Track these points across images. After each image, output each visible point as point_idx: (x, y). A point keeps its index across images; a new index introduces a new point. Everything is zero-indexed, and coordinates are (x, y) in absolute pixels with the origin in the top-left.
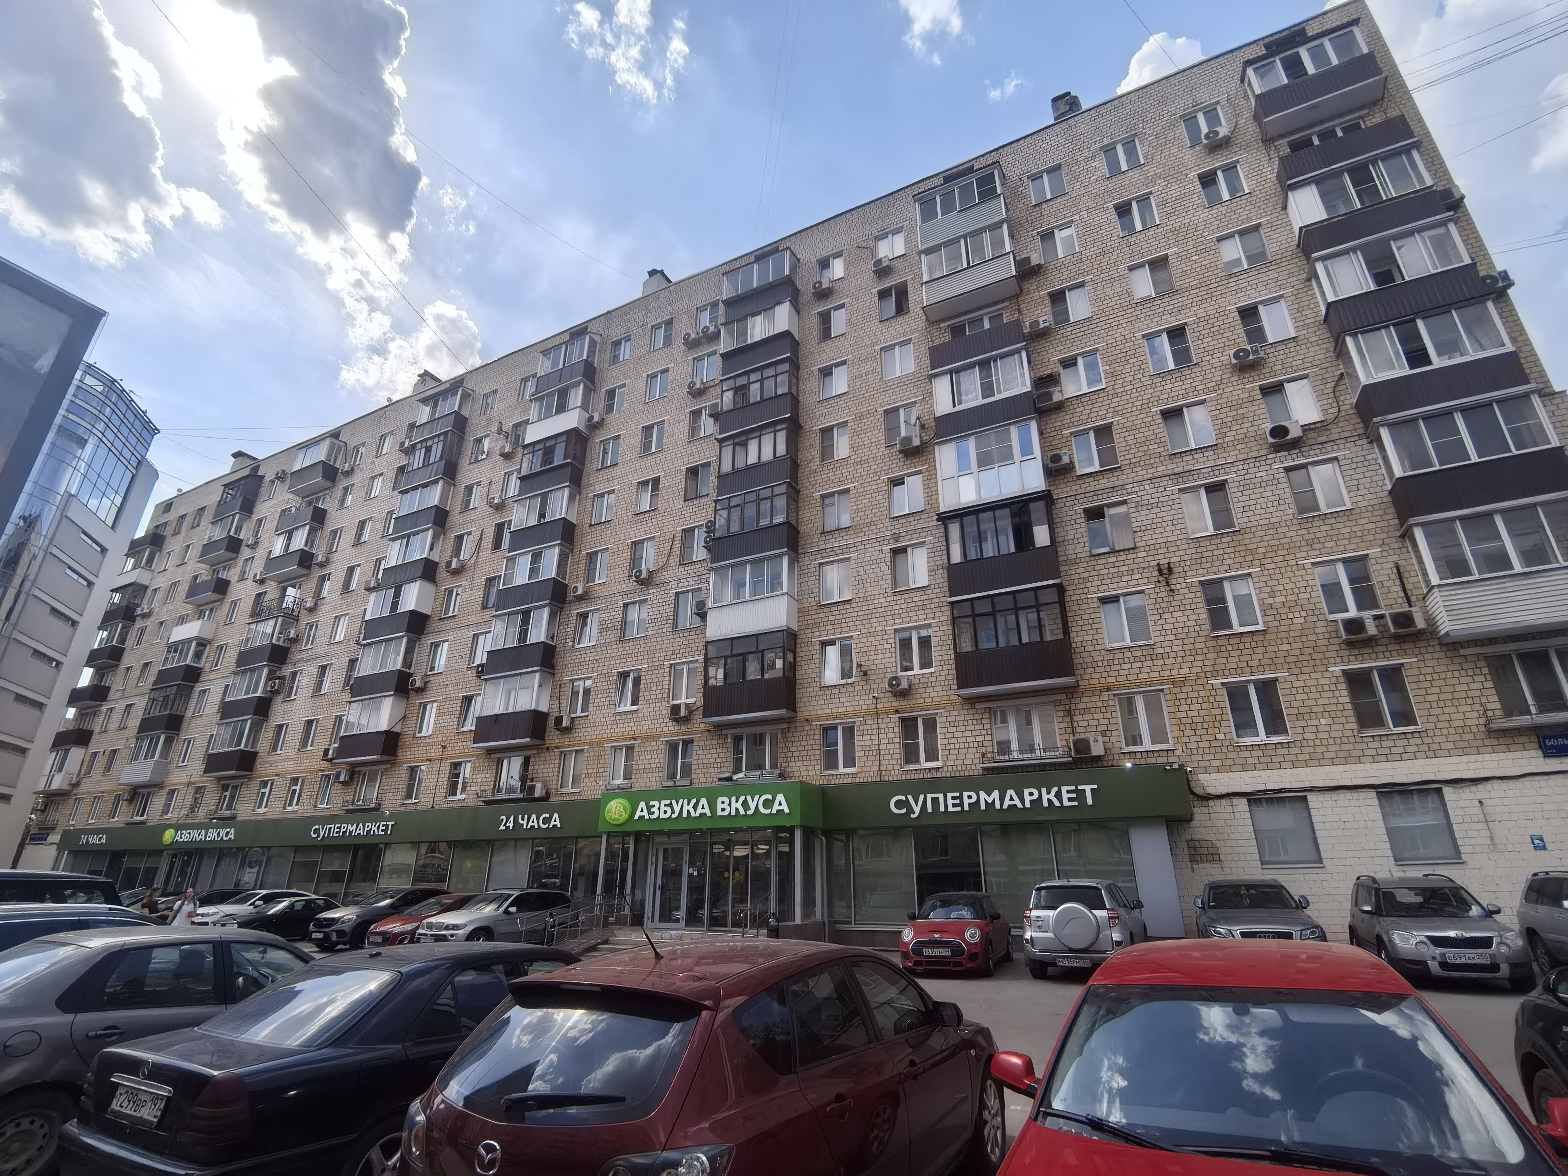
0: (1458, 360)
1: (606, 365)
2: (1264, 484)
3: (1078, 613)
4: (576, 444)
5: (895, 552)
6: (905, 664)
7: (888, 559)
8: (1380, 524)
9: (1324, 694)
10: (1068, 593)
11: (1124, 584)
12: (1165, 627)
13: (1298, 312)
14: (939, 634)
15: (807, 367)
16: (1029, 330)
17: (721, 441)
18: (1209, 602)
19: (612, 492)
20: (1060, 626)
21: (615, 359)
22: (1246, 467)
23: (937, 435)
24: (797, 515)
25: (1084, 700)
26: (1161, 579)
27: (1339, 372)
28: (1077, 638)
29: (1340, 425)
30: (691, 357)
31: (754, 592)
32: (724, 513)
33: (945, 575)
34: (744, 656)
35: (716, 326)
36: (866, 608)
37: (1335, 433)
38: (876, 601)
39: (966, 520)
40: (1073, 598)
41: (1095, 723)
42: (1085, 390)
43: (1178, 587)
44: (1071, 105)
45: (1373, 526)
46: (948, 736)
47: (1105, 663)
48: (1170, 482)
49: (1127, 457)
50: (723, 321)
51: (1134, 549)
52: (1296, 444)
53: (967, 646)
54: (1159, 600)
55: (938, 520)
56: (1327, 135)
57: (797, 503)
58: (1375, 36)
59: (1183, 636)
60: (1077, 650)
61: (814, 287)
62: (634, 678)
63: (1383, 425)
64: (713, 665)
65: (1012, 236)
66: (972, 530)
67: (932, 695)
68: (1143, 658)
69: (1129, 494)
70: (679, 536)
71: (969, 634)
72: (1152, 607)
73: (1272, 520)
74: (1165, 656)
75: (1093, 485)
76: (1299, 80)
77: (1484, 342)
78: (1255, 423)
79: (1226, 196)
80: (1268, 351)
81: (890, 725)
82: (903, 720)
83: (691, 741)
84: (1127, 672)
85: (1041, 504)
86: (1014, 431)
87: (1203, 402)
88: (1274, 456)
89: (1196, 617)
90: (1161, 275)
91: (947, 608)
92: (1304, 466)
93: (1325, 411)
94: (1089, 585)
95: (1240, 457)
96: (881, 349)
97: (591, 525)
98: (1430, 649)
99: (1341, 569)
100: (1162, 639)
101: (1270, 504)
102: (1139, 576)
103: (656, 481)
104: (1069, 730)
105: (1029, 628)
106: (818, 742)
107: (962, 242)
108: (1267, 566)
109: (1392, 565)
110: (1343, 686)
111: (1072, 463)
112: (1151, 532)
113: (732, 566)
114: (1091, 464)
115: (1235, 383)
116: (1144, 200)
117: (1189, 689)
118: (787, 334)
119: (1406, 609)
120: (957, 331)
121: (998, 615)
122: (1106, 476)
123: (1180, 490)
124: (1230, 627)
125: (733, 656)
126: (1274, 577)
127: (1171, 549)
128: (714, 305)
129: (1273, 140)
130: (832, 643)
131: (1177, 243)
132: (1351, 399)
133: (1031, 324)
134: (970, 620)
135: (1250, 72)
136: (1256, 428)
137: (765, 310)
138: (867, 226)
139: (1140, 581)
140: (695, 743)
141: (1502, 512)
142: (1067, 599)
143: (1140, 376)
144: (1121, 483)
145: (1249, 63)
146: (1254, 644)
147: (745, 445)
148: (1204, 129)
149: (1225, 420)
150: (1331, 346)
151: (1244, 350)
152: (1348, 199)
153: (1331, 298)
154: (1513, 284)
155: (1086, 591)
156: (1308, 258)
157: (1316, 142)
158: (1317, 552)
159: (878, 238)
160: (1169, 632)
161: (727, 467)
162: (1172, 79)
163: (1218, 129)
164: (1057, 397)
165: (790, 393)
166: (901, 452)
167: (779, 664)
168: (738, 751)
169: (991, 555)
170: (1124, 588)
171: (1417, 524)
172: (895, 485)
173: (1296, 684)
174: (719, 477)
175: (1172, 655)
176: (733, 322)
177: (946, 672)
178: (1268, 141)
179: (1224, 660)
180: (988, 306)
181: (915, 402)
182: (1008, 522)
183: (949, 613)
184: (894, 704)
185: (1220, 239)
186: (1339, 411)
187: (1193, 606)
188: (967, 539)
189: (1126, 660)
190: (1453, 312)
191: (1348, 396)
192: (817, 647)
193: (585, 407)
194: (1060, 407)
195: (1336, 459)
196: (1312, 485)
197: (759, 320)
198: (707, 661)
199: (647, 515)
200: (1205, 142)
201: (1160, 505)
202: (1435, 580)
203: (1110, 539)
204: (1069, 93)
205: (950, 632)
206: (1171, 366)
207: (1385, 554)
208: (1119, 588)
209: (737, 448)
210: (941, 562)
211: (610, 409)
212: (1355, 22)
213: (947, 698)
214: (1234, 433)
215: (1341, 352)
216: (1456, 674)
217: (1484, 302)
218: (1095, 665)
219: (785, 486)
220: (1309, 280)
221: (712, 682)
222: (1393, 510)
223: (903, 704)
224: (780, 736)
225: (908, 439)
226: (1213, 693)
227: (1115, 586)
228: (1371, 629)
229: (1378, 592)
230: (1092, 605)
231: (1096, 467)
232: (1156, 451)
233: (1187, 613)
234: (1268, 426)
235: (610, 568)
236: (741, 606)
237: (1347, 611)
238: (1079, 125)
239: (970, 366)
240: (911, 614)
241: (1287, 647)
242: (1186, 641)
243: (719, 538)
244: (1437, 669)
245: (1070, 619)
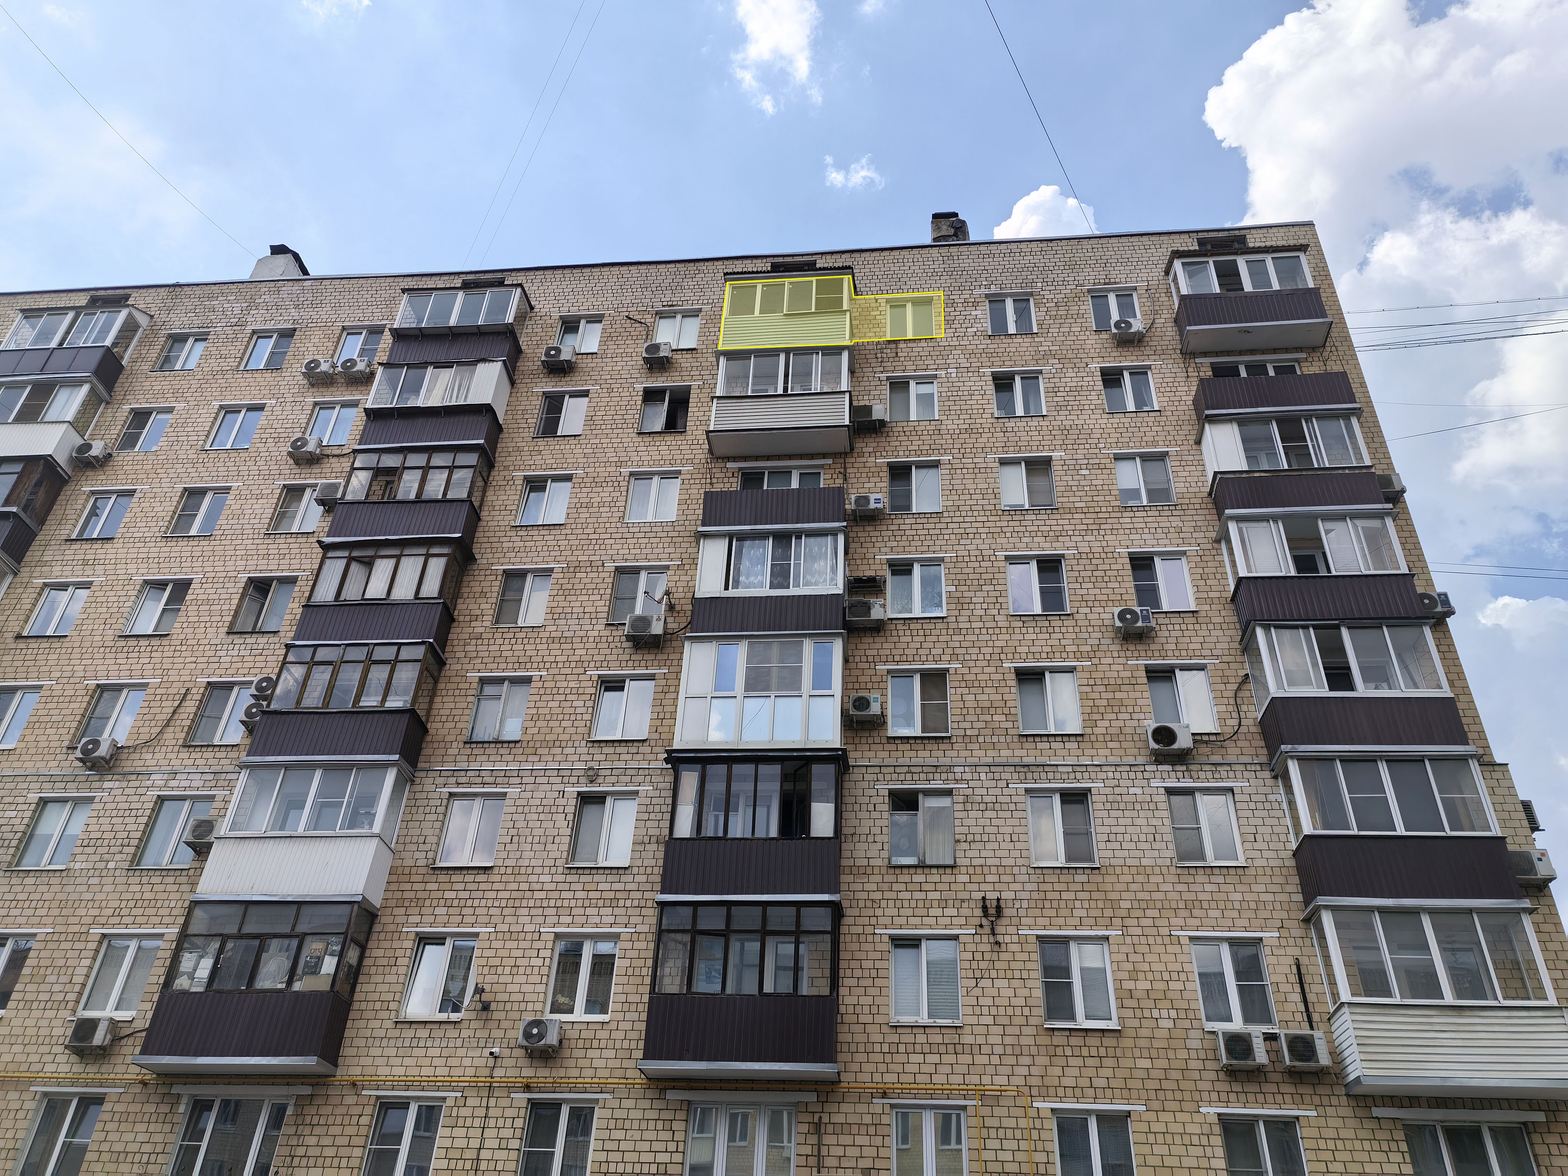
0: (1384, 693)
1: (146, 367)
2: (1138, 806)
3: (858, 955)
4: (38, 484)
5: (588, 800)
6: (561, 999)
7: (570, 809)
8: (1280, 897)
9: (1192, 1150)
10: (846, 921)
11: (931, 921)
12: (982, 1001)
13: (1201, 579)
14: (630, 954)
15: (506, 468)
16: (853, 507)
17: (326, 548)
18: (1048, 971)
19: (87, 585)
20: (827, 973)
21: (165, 363)
22: (1117, 775)
23: (691, 625)
24: (431, 702)
25: (844, 1107)
26: (985, 922)
27: (1242, 673)
28: (848, 999)
29: (1239, 744)
30: (310, 400)
31: (316, 822)
32: (298, 671)
33: (661, 854)
34: (263, 939)
35: (369, 365)
36: (514, 886)
37: (1232, 754)
38: (533, 878)
39: (712, 769)
40: (854, 930)
41: (855, 1152)
42: (917, 612)
43: (1007, 939)
44: (957, 229)
45: (1270, 897)
46: (609, 1146)
47: (886, 1048)
48: (1015, 776)
49: (962, 725)
50: (384, 359)
51: (952, 867)
52: (1181, 758)
53: (672, 984)
54: (978, 956)
55: (667, 760)
56: (1257, 369)
57: (436, 681)
58: (1322, 272)
59: (1006, 1021)
60: (847, 1019)
61: (547, 354)
62: (14, 952)
63: (1292, 757)
64: (193, 948)
65: (852, 371)
66: (717, 787)
67: (596, 1063)
68: (943, 1049)
69: (957, 781)
70: (197, 693)
71: (679, 963)
72: (967, 965)
73: (1144, 862)
74: (976, 1049)
75: (907, 756)
76: (1232, 294)
77: (1417, 679)
78: (1135, 716)
79: (1131, 406)
80: (1160, 621)
81: (509, 1113)
82: (534, 1105)
83: (99, 1100)
84: (915, 1069)
85: (831, 768)
86: (808, 646)
87: (1071, 670)
88: (1154, 768)
89: (1026, 992)
90: (1040, 482)
91: (651, 912)
92: (1189, 792)
93: (1222, 720)
94: (879, 912)
95: (1112, 760)
96: (632, 474)
97: (19, 637)
98: (1334, 1100)
99: (1225, 951)
100: (974, 1019)
101: (1143, 837)
102: (954, 912)
103: (182, 587)
104: (812, 1161)
105: (777, 968)
106: (363, 1131)
107: (782, 357)
108: (1132, 931)
109: (1292, 961)
110: (1217, 1141)
111: (883, 715)
112: (980, 846)
113: (287, 767)
114: (910, 723)
115: (1115, 654)
116: (1030, 378)
117: (1003, 1112)
118: (486, 410)
119: (1306, 1031)
120: (751, 479)
121: (733, 938)
122: (929, 747)
123: (1027, 790)
124: (1072, 1017)
125: (240, 936)
126: (1139, 949)
127: (1004, 878)
128: (375, 331)
129: (1193, 355)
130: (438, 940)
131: (1064, 447)
132: (1255, 712)
133: (858, 499)
134: (687, 938)
135: (1177, 265)
136: (1135, 723)
137: (459, 363)
138: (648, 294)
139: (955, 921)
140: (107, 1106)
141: (1432, 912)
142: (844, 929)
143: (995, 612)
144: (946, 761)
145: (1178, 254)
146: (1102, 1051)
147: (368, 564)
148: (1115, 316)
149: (1097, 702)
150: (1237, 635)
151: (1132, 612)
152: (1272, 454)
153: (1243, 573)
154: (1453, 613)
155: (873, 921)
156: (1220, 514)
157: (1243, 374)
158: (1197, 922)
159: (661, 315)
160: (985, 1010)
161: (325, 593)
162: (1085, 242)
163: (1131, 320)
164: (877, 613)
165: (469, 501)
166: (629, 638)
167: (329, 965)
168: (194, 1132)
169: (739, 835)
170: (931, 927)
171: (1326, 907)
172: (607, 689)
173: (1155, 1127)
174: (307, 607)
175: (986, 1049)
176: (401, 366)
177: (627, 1026)
178: (1188, 354)
179: (1058, 1071)
180: (801, 457)
181: (667, 567)
182: (776, 786)
183: (654, 920)
184: (527, 1072)
185: (1118, 458)
186: (1240, 725)
187: (1025, 975)
188: (706, 801)
189: (918, 1048)
190: (1385, 628)
191: (1252, 708)
192: (409, 944)
193: (79, 424)
194: (878, 628)
195: (1231, 790)
196: (1198, 822)
197: (446, 375)
198: (184, 940)
199: (144, 642)
200: (1114, 330)
201: (997, 806)
202: (1345, 995)
203: (921, 845)
204: (956, 215)
205: (651, 954)
206: (1038, 609)
207: (1283, 942)
208: (922, 926)
209: (354, 566)
210: (657, 832)
211: (129, 441)
212: (1303, 248)
213: (619, 1073)
214: (1107, 724)
215: (1248, 647)
216: (1367, 1145)
217: (1421, 626)
218: (869, 1048)
219: (422, 648)
220: (1218, 541)
221: (182, 983)
222: (1297, 880)
223: (542, 1074)
224: (289, 1111)
225: (644, 621)
226: (1038, 1124)
227: (917, 921)
228: (1261, 1056)
229: (1272, 998)
230: (879, 947)
231: (917, 731)
232: (1003, 725)
233: (1016, 983)
234: (1151, 724)
235: (31, 726)
236: (284, 845)
237: (1229, 1019)
238: (965, 259)
239: (762, 536)
240: (589, 911)
241: (1147, 1063)
242: (1009, 1030)
243: (276, 712)
244: (1343, 1134)
245: (843, 964)
